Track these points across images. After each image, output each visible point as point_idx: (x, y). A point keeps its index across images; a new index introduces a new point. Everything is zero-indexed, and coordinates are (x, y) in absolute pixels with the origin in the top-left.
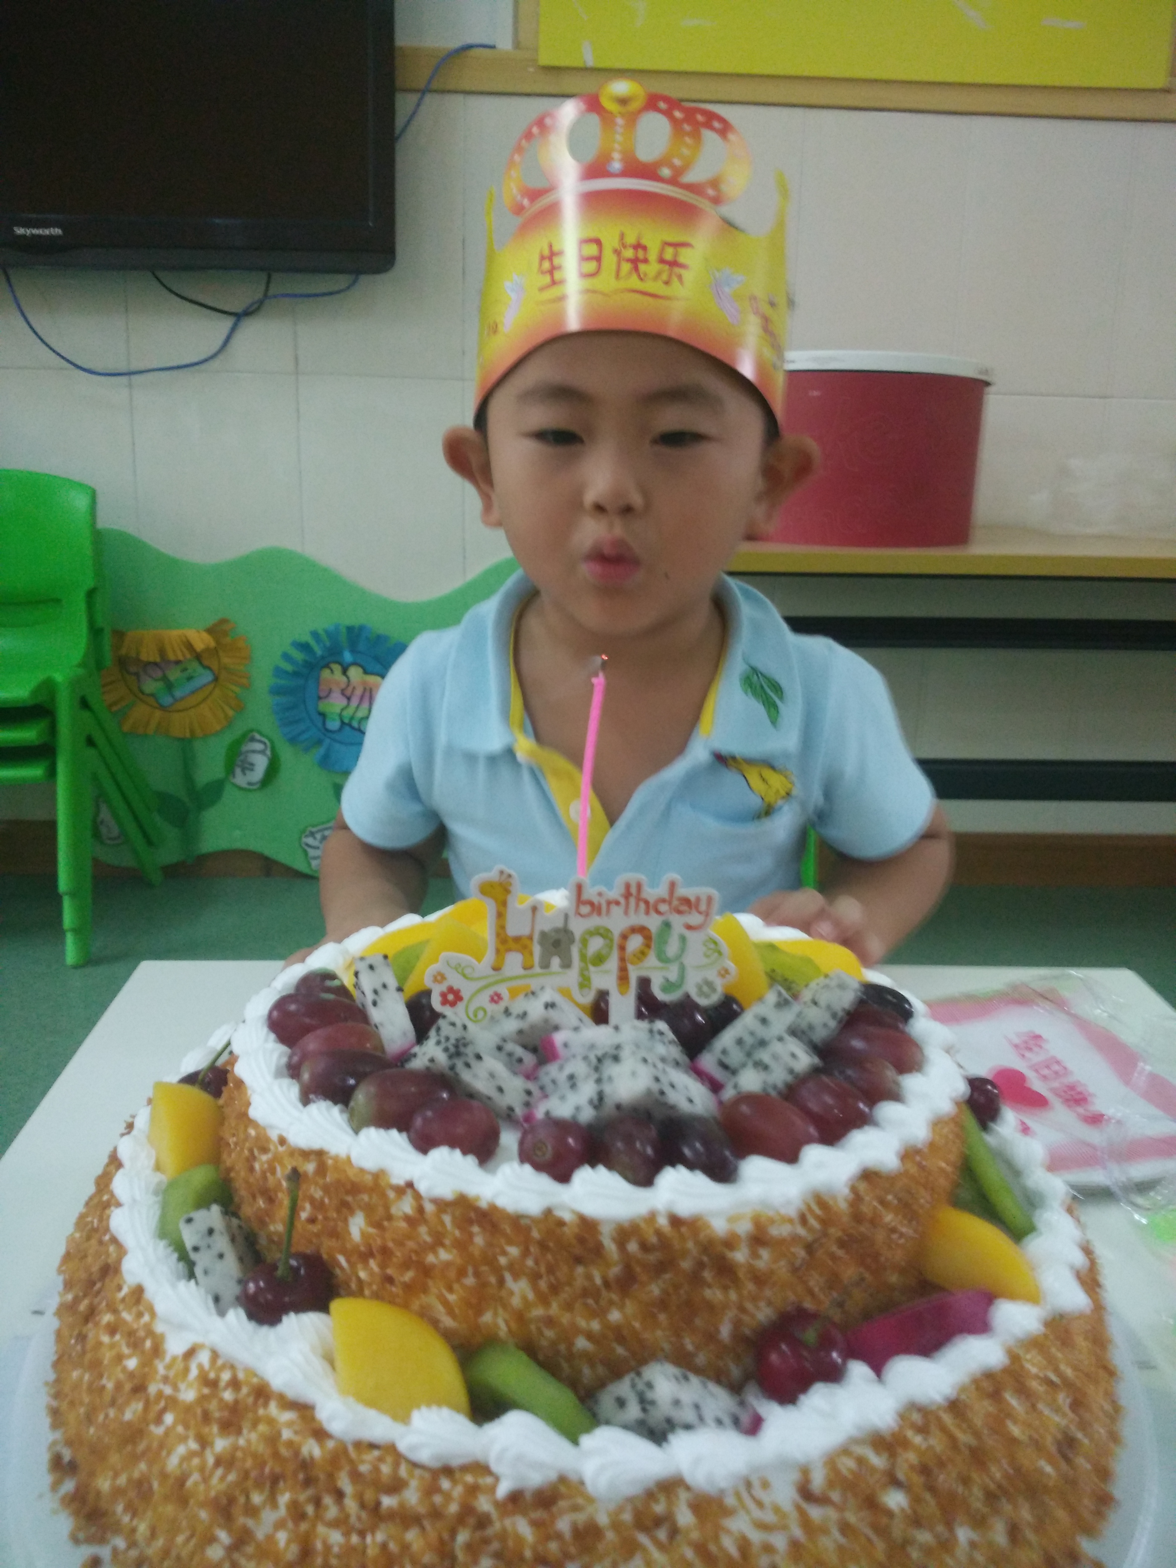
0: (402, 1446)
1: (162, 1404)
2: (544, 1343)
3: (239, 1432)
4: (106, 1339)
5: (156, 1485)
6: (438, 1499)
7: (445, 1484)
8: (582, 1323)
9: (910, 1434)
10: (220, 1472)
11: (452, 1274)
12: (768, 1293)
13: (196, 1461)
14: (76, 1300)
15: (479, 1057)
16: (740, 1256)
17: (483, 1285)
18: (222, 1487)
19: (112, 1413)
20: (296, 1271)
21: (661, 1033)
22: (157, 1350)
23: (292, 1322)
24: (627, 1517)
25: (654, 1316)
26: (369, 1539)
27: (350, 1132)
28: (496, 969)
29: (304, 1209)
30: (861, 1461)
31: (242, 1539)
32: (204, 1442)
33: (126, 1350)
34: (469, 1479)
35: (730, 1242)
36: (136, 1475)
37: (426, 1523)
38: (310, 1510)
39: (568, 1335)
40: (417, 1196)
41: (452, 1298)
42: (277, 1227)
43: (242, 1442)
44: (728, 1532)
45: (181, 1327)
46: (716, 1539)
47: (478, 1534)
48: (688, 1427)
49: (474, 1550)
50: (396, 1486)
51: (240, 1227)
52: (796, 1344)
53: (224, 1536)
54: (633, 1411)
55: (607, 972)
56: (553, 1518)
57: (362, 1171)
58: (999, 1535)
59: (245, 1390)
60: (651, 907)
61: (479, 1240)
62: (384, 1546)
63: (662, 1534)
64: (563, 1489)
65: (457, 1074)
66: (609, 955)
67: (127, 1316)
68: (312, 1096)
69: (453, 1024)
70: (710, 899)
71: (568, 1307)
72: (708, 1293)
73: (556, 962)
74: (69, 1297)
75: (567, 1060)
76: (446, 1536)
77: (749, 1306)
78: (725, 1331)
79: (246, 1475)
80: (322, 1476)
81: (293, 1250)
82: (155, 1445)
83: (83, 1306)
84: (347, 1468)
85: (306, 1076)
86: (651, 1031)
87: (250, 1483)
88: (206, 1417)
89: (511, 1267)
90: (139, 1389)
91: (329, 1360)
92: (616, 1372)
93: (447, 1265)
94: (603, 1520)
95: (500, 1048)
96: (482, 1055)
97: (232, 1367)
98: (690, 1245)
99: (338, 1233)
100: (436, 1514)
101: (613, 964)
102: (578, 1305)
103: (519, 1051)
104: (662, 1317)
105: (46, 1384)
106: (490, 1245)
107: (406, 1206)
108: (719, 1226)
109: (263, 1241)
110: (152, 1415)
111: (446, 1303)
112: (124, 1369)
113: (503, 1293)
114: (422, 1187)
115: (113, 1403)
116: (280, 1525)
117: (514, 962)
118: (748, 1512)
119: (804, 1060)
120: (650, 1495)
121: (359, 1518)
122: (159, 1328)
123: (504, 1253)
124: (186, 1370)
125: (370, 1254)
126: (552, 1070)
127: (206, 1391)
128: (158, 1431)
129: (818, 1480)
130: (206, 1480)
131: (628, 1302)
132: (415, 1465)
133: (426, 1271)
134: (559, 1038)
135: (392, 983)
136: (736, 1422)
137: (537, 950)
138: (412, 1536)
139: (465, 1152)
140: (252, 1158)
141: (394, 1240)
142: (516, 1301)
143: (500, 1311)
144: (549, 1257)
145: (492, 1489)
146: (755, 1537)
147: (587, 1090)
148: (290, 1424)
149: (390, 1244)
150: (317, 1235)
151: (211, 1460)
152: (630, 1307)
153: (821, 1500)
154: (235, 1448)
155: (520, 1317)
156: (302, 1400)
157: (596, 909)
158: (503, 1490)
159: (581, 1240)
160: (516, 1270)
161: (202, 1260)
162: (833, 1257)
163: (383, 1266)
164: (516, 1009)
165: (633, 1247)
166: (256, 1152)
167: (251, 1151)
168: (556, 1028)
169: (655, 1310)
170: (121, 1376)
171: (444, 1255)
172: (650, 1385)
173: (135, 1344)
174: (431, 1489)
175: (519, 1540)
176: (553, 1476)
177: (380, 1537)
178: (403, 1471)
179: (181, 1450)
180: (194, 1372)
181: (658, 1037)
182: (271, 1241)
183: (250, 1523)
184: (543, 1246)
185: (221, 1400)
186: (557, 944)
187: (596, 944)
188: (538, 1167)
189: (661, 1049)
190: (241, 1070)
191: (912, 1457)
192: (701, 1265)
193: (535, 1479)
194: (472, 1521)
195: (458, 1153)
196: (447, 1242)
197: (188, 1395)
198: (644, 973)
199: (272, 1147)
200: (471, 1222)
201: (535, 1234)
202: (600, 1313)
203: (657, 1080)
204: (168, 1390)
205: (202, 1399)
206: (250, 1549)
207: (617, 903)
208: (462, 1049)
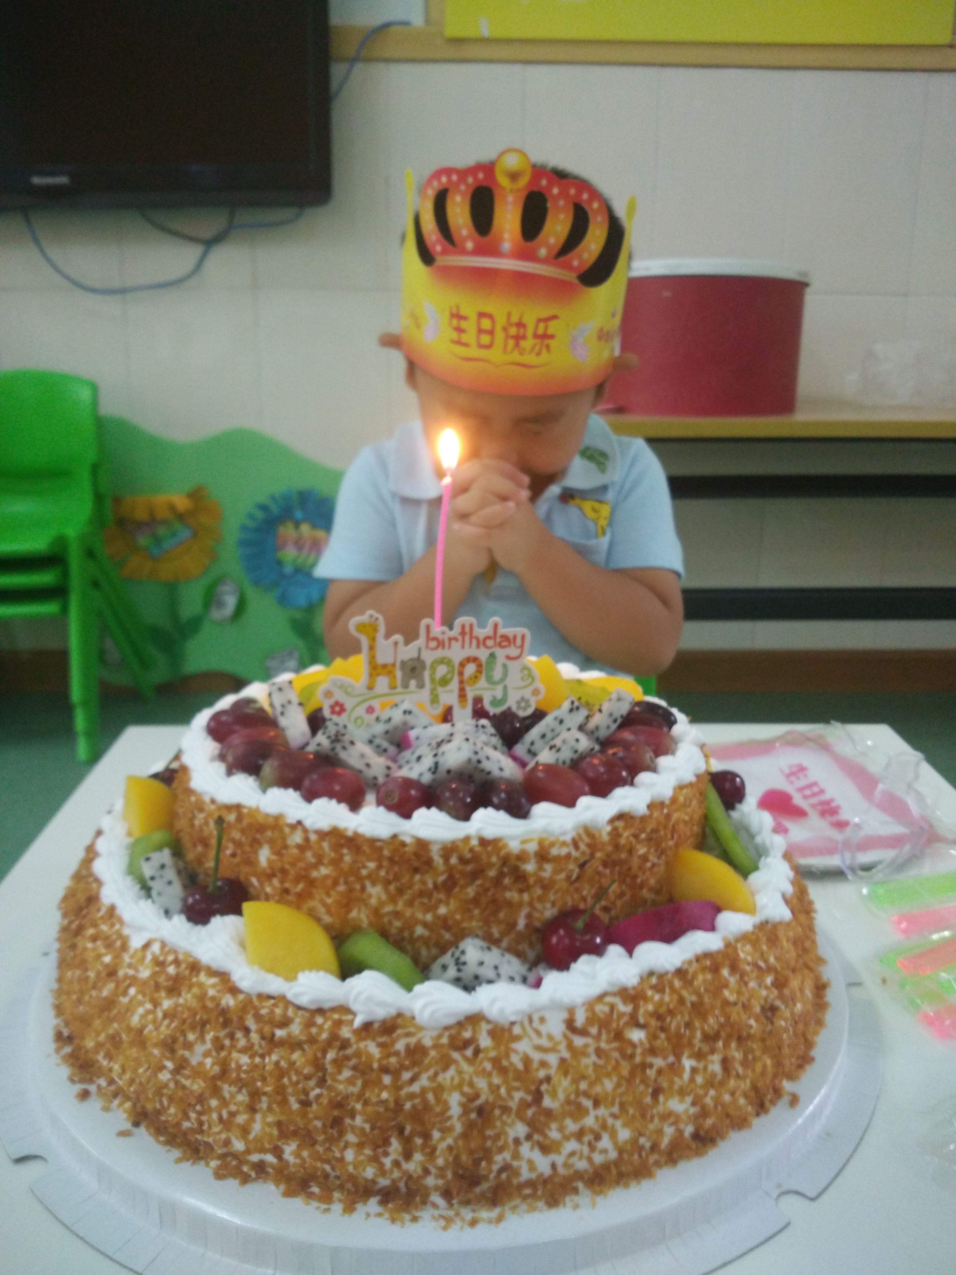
0: (289, 996)
1: (128, 982)
2: (394, 931)
3: (179, 995)
4: (90, 945)
5: (124, 1036)
6: (314, 1030)
7: (319, 1020)
8: (420, 916)
9: (650, 993)
10: (166, 1022)
11: (329, 882)
12: (552, 897)
13: (150, 1017)
14: (71, 923)
15: (352, 743)
16: (530, 867)
17: (351, 890)
18: (168, 1032)
19: (94, 993)
20: (220, 888)
21: (483, 727)
22: (124, 947)
23: (217, 921)
24: (445, 1040)
25: (469, 910)
26: (267, 1060)
27: (260, 792)
28: (370, 688)
29: (227, 848)
30: (612, 1007)
31: (181, 1066)
32: (156, 1004)
33: (103, 951)
34: (336, 1016)
35: (522, 857)
36: (111, 1031)
37: (306, 1047)
38: (227, 1042)
39: (409, 925)
40: (305, 831)
41: (329, 901)
42: (211, 864)
43: (181, 1001)
44: (516, 1052)
45: (141, 929)
46: (507, 1056)
47: (341, 1053)
48: (490, 982)
49: (338, 1063)
50: (285, 1023)
51: (186, 868)
52: (570, 931)
53: (170, 1065)
54: (452, 972)
55: (451, 691)
56: (394, 1042)
57: (267, 815)
58: (715, 1067)
59: (183, 966)
60: (481, 643)
61: (348, 859)
62: (277, 1063)
63: (469, 1052)
64: (399, 1021)
65: (336, 754)
66: (451, 679)
67: (104, 928)
68: (234, 771)
69: (337, 724)
70: (523, 637)
71: (410, 903)
72: (508, 895)
73: (413, 683)
74: (66, 922)
75: (418, 747)
76: (319, 1055)
77: (539, 906)
78: (521, 923)
79: (184, 1022)
80: (235, 1019)
81: (219, 876)
82: (123, 1010)
83: (74, 926)
84: (252, 1012)
85: (230, 758)
86: (477, 726)
87: (186, 1027)
88: (157, 987)
89: (369, 876)
90: (112, 973)
91: (242, 945)
92: (443, 950)
93: (326, 877)
94: (428, 1042)
95: (371, 742)
96: (356, 742)
97: (175, 952)
98: (494, 859)
99: (251, 862)
100: (312, 1040)
101: (454, 685)
102: (417, 903)
103: (385, 744)
104: (476, 912)
105: (52, 991)
106: (355, 862)
107: (297, 838)
108: (514, 846)
109: (201, 877)
110: (121, 989)
111: (325, 905)
112: (102, 963)
113: (365, 896)
114: (308, 823)
115: (94, 987)
116: (207, 1054)
117: (382, 683)
118: (531, 1039)
119: (585, 743)
120: (460, 1025)
121: (260, 1046)
122: (126, 931)
123: (364, 867)
124: (143, 958)
125: (273, 875)
126: (407, 754)
127: (157, 969)
128: (124, 1000)
129: (580, 1019)
130: (157, 1029)
131: (452, 901)
132: (299, 1008)
133: (312, 883)
134: (412, 734)
135: (295, 700)
136: (524, 980)
137: (399, 674)
138: (296, 1056)
139: (340, 801)
140: (194, 817)
141: (289, 863)
142: (373, 901)
143: (363, 908)
144: (396, 869)
145: (351, 1022)
146: (536, 1056)
147: (428, 762)
148: (214, 986)
149: (287, 867)
150: (238, 865)
151: (160, 1015)
152: (453, 904)
153: (583, 1032)
154: (177, 1005)
155: (376, 912)
156: (221, 970)
157: (441, 644)
158: (358, 1022)
159: (417, 855)
160: (373, 878)
161: (156, 886)
162: (599, 874)
163: (282, 882)
164: (384, 716)
165: (454, 860)
166: (196, 813)
167: (192, 813)
168: (412, 728)
169: (471, 907)
170: (100, 967)
171: (324, 871)
172: (463, 952)
173: (109, 946)
174: (309, 1024)
175: (370, 1056)
176: (393, 1012)
177: (274, 1057)
178: (290, 1012)
179: (141, 1010)
180: (149, 957)
181: (481, 730)
182: (207, 875)
183: (187, 1053)
184: (391, 860)
185: (167, 974)
186: (413, 669)
187: (442, 670)
188: (390, 808)
189: (483, 738)
190: (186, 759)
191: (650, 1007)
192: (501, 875)
193: (381, 1013)
194: (338, 1044)
195: (334, 802)
196: (326, 861)
197: (145, 974)
198: (478, 693)
199: (207, 808)
200: (342, 846)
201: (386, 853)
202: (432, 908)
203: (476, 753)
204: (131, 972)
205: (154, 974)
206: (186, 1072)
207: (456, 639)
208: (340, 737)
